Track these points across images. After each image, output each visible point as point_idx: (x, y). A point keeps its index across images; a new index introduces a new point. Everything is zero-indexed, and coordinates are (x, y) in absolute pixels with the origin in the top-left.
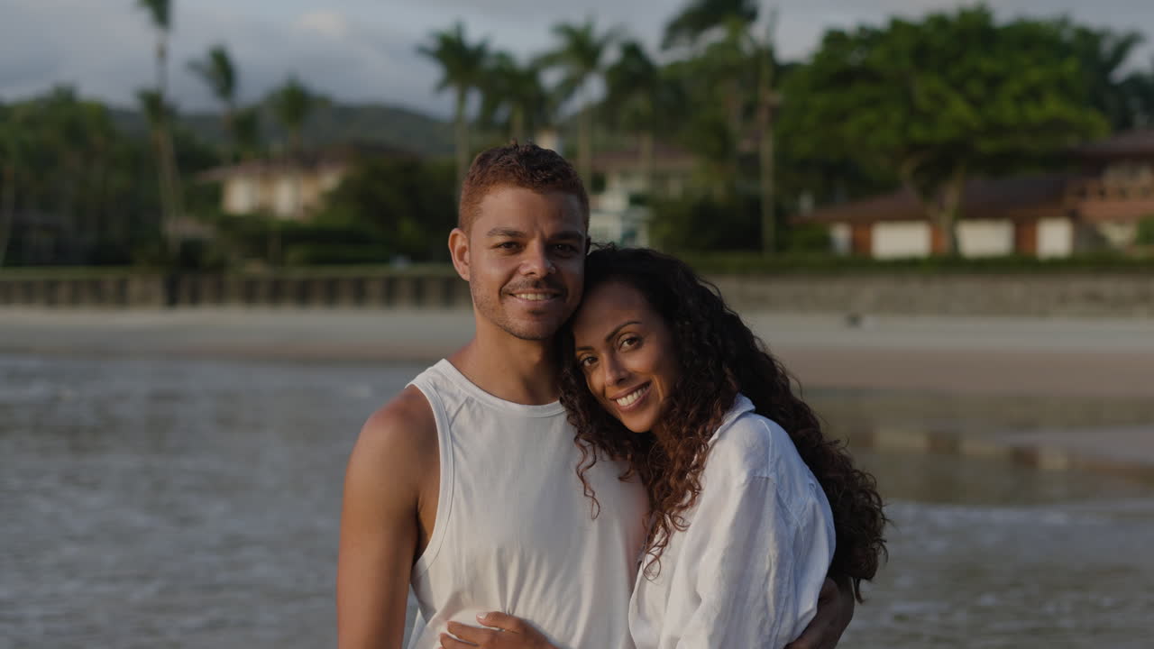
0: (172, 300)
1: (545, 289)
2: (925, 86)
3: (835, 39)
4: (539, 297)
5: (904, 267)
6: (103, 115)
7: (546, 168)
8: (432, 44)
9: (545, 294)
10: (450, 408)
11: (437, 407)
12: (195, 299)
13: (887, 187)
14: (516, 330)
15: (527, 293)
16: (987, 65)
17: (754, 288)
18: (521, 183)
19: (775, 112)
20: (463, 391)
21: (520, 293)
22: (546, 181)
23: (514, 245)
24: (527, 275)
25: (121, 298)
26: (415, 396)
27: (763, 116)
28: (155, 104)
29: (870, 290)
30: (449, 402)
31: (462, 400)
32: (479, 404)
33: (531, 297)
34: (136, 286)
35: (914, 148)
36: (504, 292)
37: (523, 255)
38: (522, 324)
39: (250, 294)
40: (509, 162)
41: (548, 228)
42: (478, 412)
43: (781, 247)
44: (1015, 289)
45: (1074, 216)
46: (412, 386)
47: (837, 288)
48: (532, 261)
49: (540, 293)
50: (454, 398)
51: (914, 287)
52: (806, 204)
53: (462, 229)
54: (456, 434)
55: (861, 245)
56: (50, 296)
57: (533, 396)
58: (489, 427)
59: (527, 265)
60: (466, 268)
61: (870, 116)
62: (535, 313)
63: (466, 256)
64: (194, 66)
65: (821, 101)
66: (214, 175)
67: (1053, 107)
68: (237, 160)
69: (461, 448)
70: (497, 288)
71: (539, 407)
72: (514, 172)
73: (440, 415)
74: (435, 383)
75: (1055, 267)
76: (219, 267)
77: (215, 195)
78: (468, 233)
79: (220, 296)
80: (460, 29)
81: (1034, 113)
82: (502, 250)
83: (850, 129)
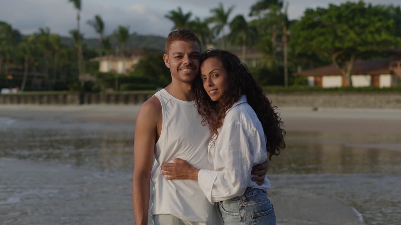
0: (82, 102)
1: (190, 67)
2: (341, 28)
3: (309, 12)
4: (188, 70)
5: (333, 90)
6: (59, 39)
7: (188, 35)
8: (171, 15)
9: (190, 69)
10: (165, 101)
11: (162, 102)
12: (89, 102)
13: (327, 63)
14: (183, 80)
15: (185, 69)
16: (362, 21)
17: (281, 98)
18: (181, 39)
19: (288, 37)
20: (169, 97)
21: (183, 69)
22: (187, 38)
23: (180, 56)
24: (184, 64)
25: (65, 101)
26: (156, 98)
27: (284, 39)
28: (76, 35)
29: (321, 99)
30: (165, 100)
31: (168, 99)
32: (173, 101)
33: (186, 70)
34: (69, 97)
35: (337, 50)
36: (178, 69)
37: (183, 59)
38: (184, 78)
39: (108, 100)
40: (177, 34)
41: (189, 51)
42: (173, 103)
43: (290, 84)
44: (371, 98)
45: (392, 73)
46: (155, 96)
47: (310, 98)
48: (186, 60)
49: (188, 69)
50: (166, 99)
51: (336, 98)
52: (299, 70)
53: (166, 54)
54: (167, 108)
55: (318, 83)
56: (40, 100)
57: (188, 99)
58: (175, 107)
59: (184, 61)
60: (169, 64)
61: (322, 39)
62: (187, 74)
63: (168, 62)
64: (89, 22)
65: (304, 34)
66: (97, 59)
67: (384, 36)
68: (104, 54)
69: (168, 112)
70: (176, 68)
71: (190, 102)
72: (178, 36)
73: (162, 103)
74: (161, 95)
75: (385, 90)
76: (98, 90)
77: (97, 66)
78: (168, 55)
79: (98, 101)
80: (180, 9)
81: (377, 38)
82: (177, 58)
83: (314, 43)
